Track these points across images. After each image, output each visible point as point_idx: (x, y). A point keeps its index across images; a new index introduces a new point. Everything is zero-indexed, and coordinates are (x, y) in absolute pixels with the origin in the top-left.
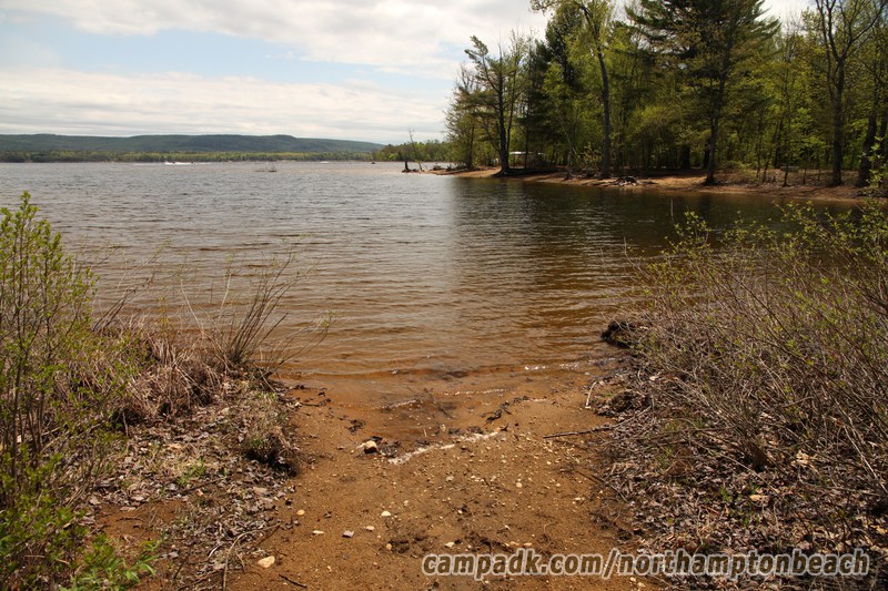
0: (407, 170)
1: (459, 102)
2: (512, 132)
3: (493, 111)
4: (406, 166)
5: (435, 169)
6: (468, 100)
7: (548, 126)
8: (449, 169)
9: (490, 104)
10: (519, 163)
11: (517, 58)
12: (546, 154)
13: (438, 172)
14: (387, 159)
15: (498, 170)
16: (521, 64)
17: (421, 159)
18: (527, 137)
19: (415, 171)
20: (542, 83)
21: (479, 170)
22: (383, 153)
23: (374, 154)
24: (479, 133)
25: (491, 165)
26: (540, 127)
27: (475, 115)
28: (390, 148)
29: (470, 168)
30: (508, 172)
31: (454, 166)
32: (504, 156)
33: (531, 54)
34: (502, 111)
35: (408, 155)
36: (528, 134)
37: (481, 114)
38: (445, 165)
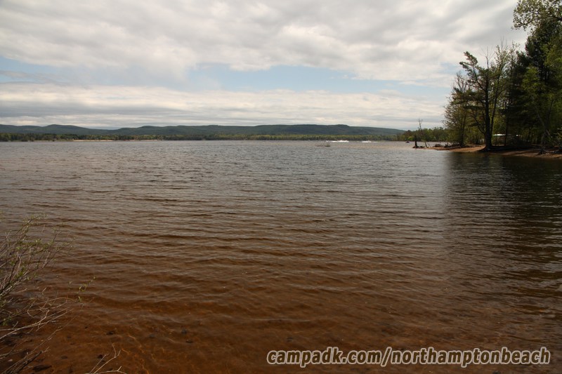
0: (416, 147)
1: (455, 99)
2: (495, 119)
3: (480, 105)
4: (416, 144)
5: (436, 146)
6: (461, 97)
7: (525, 115)
8: (446, 146)
9: (479, 100)
10: (501, 142)
11: (501, 66)
12: (523, 135)
13: (438, 148)
14: (407, 140)
15: (483, 147)
16: (505, 69)
17: (428, 140)
18: (507, 123)
19: (422, 147)
20: (521, 83)
21: (468, 147)
22: (404, 136)
23: (398, 137)
24: (469, 119)
25: (478, 144)
26: (515, 116)
27: (466, 108)
28: (409, 133)
29: (462, 146)
30: (491, 148)
31: (450, 144)
32: (488, 136)
33: (512, 63)
34: (487, 104)
35: (419, 137)
36: (508, 121)
37: (471, 107)
38: (443, 144)
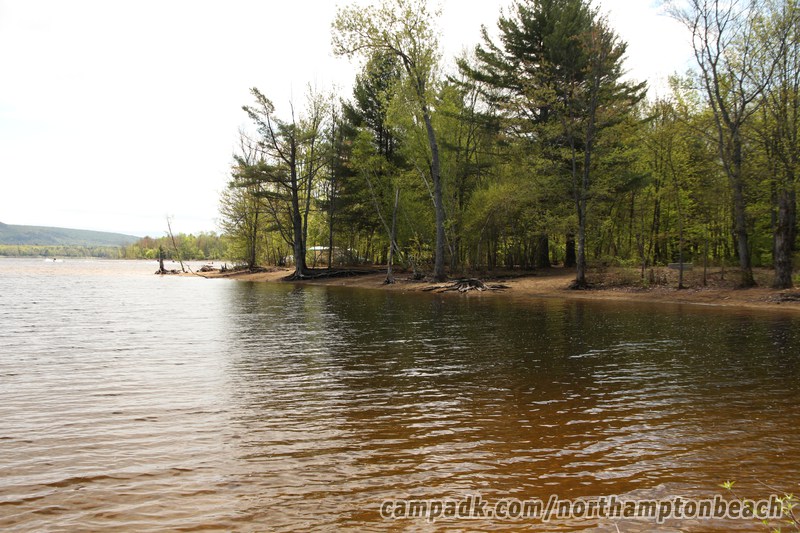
0: (163, 271)
1: (237, 177)
2: (311, 219)
3: (282, 191)
4: (162, 267)
5: (204, 270)
6: (251, 174)
7: (360, 212)
8: (223, 270)
9: (279, 180)
10: (323, 263)
11: (316, 121)
12: (359, 249)
13: (207, 274)
14: (143, 256)
15: (292, 271)
16: (322, 127)
17: (188, 256)
18: (331, 226)
19: (173, 272)
20: (350, 155)
21: (265, 271)
22: (136, 249)
23: (124, 249)
24: (264, 217)
25: (282, 264)
26: (345, 213)
27: (259, 195)
28: (148, 242)
29: (253, 268)
30: (307, 274)
31: (230, 265)
32: (301, 253)
33: (335, 118)
34: (295, 189)
35: (168, 252)
36: (332, 222)
37: (266, 194)
38: (218, 265)
